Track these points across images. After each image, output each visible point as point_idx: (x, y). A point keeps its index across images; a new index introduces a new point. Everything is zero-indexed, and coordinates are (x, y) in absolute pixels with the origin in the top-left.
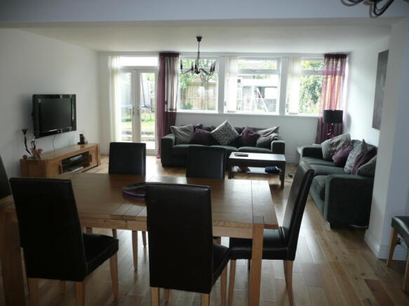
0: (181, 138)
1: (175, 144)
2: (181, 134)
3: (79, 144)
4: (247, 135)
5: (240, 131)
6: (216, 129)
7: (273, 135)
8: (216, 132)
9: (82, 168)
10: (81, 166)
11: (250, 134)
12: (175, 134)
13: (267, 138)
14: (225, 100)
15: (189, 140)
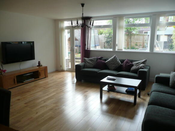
0: (88, 64)
1: (84, 68)
2: (88, 62)
3: (38, 66)
4: (126, 64)
5: (122, 61)
6: (108, 60)
7: (142, 65)
8: (108, 62)
9: (34, 79)
10: (33, 78)
11: (127, 64)
12: (85, 62)
13: (137, 67)
14: (117, 43)
15: (92, 66)
